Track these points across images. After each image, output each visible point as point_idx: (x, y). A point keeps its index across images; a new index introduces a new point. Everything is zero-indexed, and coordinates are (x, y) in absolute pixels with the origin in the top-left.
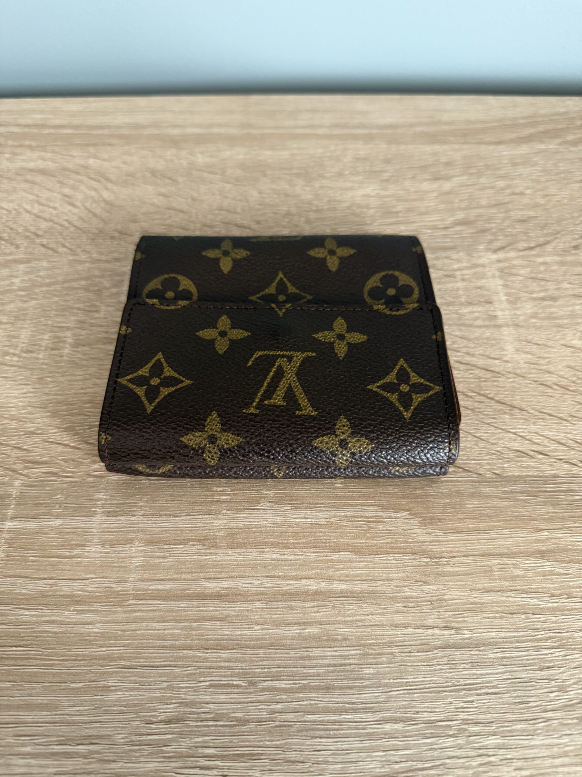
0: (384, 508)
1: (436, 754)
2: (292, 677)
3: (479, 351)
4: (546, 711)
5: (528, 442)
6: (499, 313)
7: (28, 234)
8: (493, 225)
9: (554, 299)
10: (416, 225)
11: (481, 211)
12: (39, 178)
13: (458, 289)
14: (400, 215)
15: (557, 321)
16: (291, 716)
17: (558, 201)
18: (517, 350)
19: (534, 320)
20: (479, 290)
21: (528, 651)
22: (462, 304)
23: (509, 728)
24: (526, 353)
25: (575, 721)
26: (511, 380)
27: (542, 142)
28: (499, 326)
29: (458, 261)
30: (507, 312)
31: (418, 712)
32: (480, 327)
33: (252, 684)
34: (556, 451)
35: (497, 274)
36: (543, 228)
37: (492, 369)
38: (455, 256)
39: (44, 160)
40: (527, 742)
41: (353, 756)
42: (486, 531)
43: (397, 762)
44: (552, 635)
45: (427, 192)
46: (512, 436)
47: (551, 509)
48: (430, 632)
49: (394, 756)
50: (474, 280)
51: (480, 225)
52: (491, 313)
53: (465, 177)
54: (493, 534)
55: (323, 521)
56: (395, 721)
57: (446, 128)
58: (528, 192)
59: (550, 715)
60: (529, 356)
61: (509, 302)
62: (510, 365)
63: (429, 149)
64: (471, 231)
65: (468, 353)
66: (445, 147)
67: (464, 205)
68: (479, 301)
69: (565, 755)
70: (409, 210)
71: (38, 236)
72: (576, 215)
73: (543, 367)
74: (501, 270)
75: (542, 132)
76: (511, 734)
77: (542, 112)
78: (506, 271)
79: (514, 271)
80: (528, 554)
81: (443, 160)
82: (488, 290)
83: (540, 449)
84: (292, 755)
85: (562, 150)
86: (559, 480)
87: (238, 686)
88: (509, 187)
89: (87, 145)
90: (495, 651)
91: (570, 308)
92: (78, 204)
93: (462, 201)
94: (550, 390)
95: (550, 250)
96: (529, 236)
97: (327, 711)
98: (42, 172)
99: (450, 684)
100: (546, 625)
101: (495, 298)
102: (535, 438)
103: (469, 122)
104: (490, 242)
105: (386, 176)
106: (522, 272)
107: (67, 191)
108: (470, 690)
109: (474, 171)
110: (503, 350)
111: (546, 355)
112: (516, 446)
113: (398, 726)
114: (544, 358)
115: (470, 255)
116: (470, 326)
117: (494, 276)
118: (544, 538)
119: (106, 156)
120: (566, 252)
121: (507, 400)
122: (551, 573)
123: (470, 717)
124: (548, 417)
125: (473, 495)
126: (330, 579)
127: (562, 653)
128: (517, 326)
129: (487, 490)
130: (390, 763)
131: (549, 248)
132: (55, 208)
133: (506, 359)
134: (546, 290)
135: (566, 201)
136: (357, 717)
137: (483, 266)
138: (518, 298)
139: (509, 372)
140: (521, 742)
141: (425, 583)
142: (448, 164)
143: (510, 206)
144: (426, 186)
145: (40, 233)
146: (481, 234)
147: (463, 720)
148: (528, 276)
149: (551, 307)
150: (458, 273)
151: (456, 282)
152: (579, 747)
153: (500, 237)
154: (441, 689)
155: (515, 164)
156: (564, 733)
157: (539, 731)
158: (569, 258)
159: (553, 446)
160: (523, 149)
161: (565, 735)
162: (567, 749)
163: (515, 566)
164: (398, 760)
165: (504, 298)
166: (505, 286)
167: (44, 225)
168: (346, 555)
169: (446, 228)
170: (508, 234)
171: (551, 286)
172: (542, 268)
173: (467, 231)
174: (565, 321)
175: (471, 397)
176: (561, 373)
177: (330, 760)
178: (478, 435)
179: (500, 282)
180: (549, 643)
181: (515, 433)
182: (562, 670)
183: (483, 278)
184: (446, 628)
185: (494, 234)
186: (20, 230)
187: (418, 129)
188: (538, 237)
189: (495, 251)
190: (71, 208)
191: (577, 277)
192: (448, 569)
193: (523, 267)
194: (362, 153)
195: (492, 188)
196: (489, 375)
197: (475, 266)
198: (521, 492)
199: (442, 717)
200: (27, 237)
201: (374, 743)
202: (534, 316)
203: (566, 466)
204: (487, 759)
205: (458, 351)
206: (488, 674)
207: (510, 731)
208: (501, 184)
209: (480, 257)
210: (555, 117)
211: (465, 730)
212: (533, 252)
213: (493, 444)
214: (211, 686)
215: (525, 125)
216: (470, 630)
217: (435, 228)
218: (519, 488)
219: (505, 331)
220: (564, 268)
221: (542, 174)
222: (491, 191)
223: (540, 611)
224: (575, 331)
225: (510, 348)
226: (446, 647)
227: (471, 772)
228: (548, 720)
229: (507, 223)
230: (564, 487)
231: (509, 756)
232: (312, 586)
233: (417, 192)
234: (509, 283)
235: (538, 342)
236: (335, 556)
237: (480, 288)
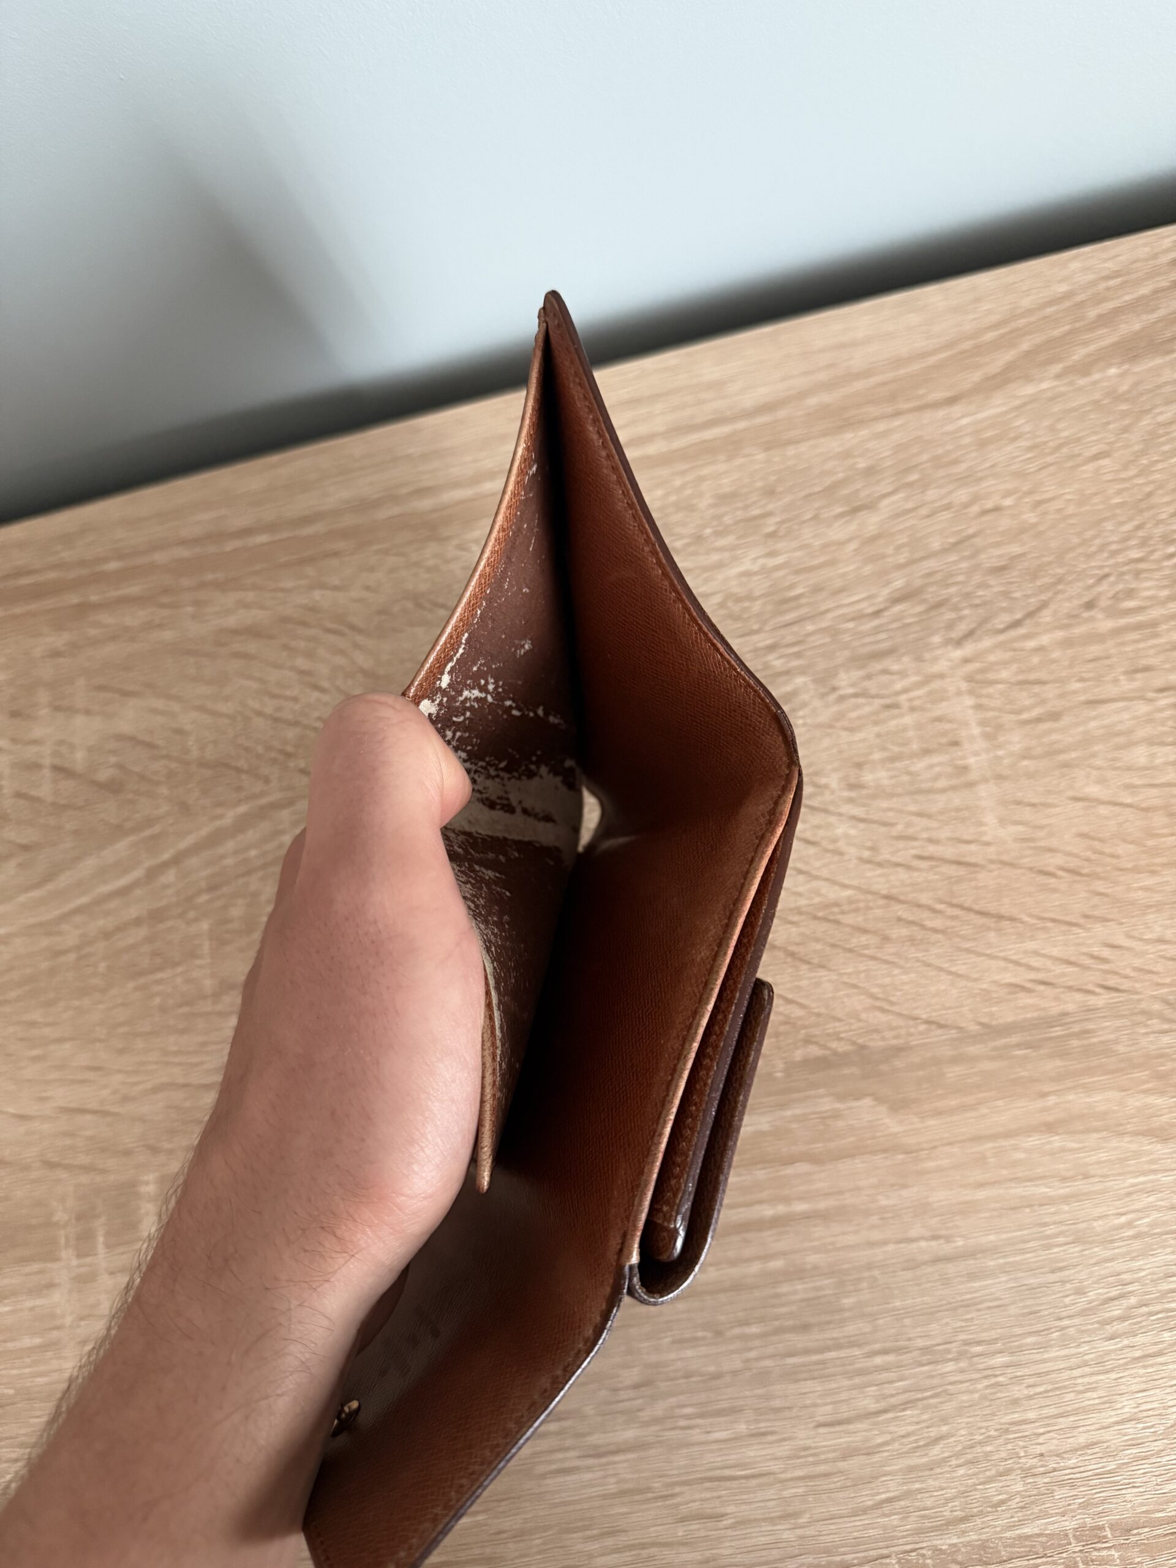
0: (841, 1098)
1: (935, 1381)
2: (761, 1320)
3: (945, 833)
4: (1060, 1319)
5: (1022, 969)
6: (971, 761)
7: (273, 755)
8: (953, 590)
9: (1055, 716)
10: (830, 615)
11: (931, 564)
12: (252, 647)
13: (905, 729)
14: (803, 601)
15: (1062, 757)
16: (768, 1363)
17: (1059, 511)
18: (1002, 822)
19: (1025, 763)
20: (937, 723)
21: (1035, 1251)
22: (914, 755)
23: (1016, 1343)
24: (1016, 823)
25: (1096, 1326)
26: (996, 873)
27: (1028, 379)
28: (971, 785)
29: (903, 674)
30: (984, 756)
31: (910, 1339)
32: (943, 791)
33: (719, 1333)
34: (1063, 975)
35: (964, 686)
36: (1034, 575)
37: (967, 859)
38: (895, 667)
39: (247, 606)
40: (1039, 1355)
41: (844, 1396)
42: (972, 1107)
43: (892, 1396)
44: (1064, 1228)
45: (841, 544)
46: (1002, 964)
47: (1058, 1063)
48: (914, 1245)
49: (889, 1389)
50: (929, 706)
51: (932, 594)
52: (959, 762)
53: (901, 495)
54: (984, 1110)
55: (765, 1127)
56: (885, 1352)
57: (859, 385)
58: (1008, 502)
59: (1066, 1322)
60: (1020, 828)
61: (988, 737)
62: (992, 849)
63: (835, 444)
64: (919, 609)
65: (930, 841)
66: (864, 433)
67: (902, 559)
68: (939, 744)
69: (1086, 1364)
70: (817, 589)
71: (289, 755)
72: (1089, 534)
73: (1042, 844)
74: (970, 679)
75: (1028, 353)
76: (1021, 1349)
77: (1026, 302)
78: (979, 677)
79: (991, 676)
80: (1030, 1130)
81: (862, 464)
82: (950, 721)
83: (1040, 976)
84: (777, 1403)
85: (1062, 389)
86: (1068, 1020)
87: (704, 1338)
88: (975, 499)
89: (302, 562)
90: (996, 1256)
91: (1081, 729)
92: (326, 684)
93: (899, 548)
94: (1052, 880)
95: (1048, 619)
96: (1011, 598)
97: (807, 1352)
98: (253, 632)
99: (944, 1302)
100: (1057, 1218)
101: (963, 733)
102: (1035, 962)
103: (898, 362)
104: (950, 626)
105: (770, 524)
106: (1004, 674)
107: (301, 663)
108: (968, 1306)
109: (914, 477)
110: (982, 824)
111: (1045, 822)
112: (1008, 978)
113: (890, 1358)
114: (1041, 827)
115: (919, 659)
116: (931, 791)
117: (959, 693)
118: (1050, 1103)
119: (335, 581)
120: (1074, 617)
121: (992, 908)
122: (1063, 1150)
123: (971, 1337)
124: (1049, 924)
125: (955, 1060)
126: (786, 1200)
127: (1077, 1249)
128: (1000, 777)
129: (972, 1050)
130: (885, 1397)
131: (1046, 616)
132: (295, 699)
133: (986, 838)
134: (1043, 702)
135: (1071, 509)
136: (842, 1353)
137: (941, 676)
138: (1000, 727)
139: (992, 862)
140: (1031, 1356)
141: (904, 1186)
142: (870, 471)
143: (978, 541)
144: (839, 532)
145: (289, 749)
146: (933, 613)
147: (963, 1340)
148: (1013, 680)
149: (1050, 731)
150: (903, 698)
151: (902, 715)
152: (1101, 1353)
153: (966, 612)
154: (934, 1309)
155: (983, 444)
156: (1082, 1340)
157: (1053, 1342)
158: (1078, 631)
159: (1059, 969)
160: (997, 405)
161: (1084, 1342)
162: (1086, 1357)
163: (1016, 1148)
164: (894, 1392)
165: (976, 731)
166: (978, 707)
167: (291, 734)
168: (803, 1167)
169: (877, 613)
170: (977, 601)
171: (1050, 692)
172: (1035, 660)
173: (910, 610)
174: (1074, 755)
175: (940, 912)
176: (1068, 848)
177: (819, 1401)
178: (953, 969)
179: (969, 701)
180: (1061, 1240)
181: (1005, 959)
182: (1079, 1268)
183: (943, 699)
184: (935, 1238)
185: (956, 608)
186: (260, 749)
187: (812, 401)
188: (1027, 596)
189: (959, 643)
190: (316, 694)
191: (1090, 666)
192: (930, 1164)
193: (1005, 663)
194: (727, 484)
195: (948, 507)
196: (961, 871)
197: (928, 679)
198: (1018, 1046)
199: (938, 1340)
200: (274, 761)
201: (865, 1379)
202: (1026, 754)
203: (1079, 997)
204: (993, 1380)
205: (915, 839)
206: (988, 1285)
207: (1018, 1346)
208: (962, 495)
209: (936, 659)
210: (1049, 310)
211: (966, 1352)
212: (1021, 631)
213: (976, 980)
214: (674, 1342)
215: (997, 345)
216: (962, 1236)
217: (859, 617)
218: (1014, 1039)
219: (983, 790)
220: (1070, 652)
221: (1030, 455)
222: (946, 515)
223: (1050, 1201)
224: (1088, 769)
225: (990, 819)
226: (937, 1260)
227: (976, 1396)
228: (1063, 1329)
229: (977, 578)
230: (1076, 1028)
231: (1019, 1374)
232: (768, 1212)
233: (825, 546)
234: (984, 701)
235: (1033, 801)
236: (789, 1170)
237: (939, 719)
